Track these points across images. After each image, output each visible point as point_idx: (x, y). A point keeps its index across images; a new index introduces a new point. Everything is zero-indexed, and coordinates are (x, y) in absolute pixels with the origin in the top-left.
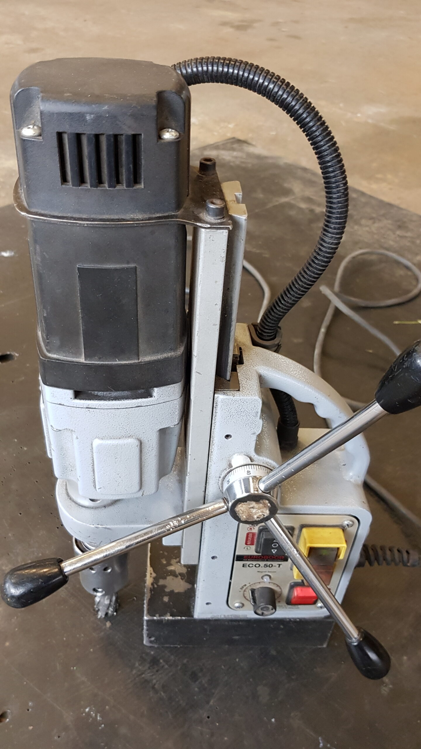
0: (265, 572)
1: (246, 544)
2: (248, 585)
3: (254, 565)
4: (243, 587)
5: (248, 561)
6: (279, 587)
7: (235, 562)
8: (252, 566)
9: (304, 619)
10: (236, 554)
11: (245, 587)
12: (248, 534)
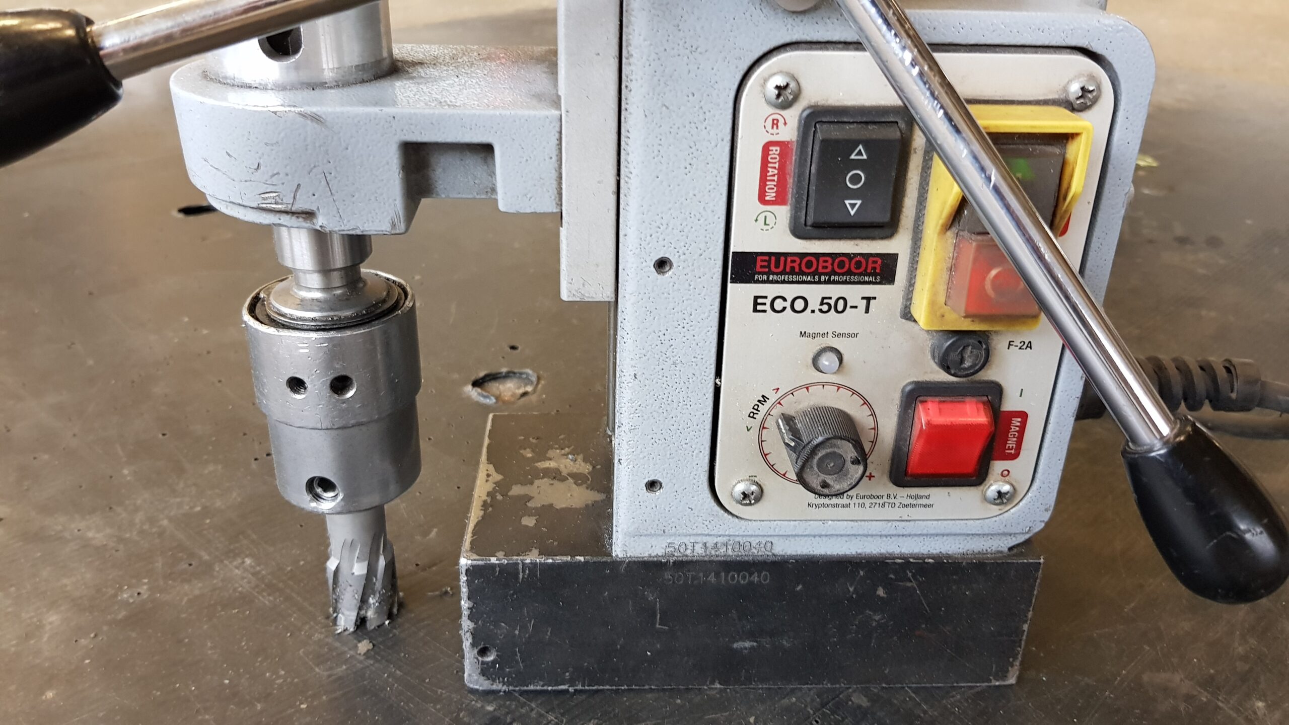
0: (823, 335)
1: (762, 199)
2: (773, 398)
3: (788, 304)
4: (756, 408)
5: (768, 281)
6: (870, 407)
7: (730, 286)
8: (784, 308)
9: (948, 557)
10: (733, 249)
11: (763, 409)
12: (766, 148)
